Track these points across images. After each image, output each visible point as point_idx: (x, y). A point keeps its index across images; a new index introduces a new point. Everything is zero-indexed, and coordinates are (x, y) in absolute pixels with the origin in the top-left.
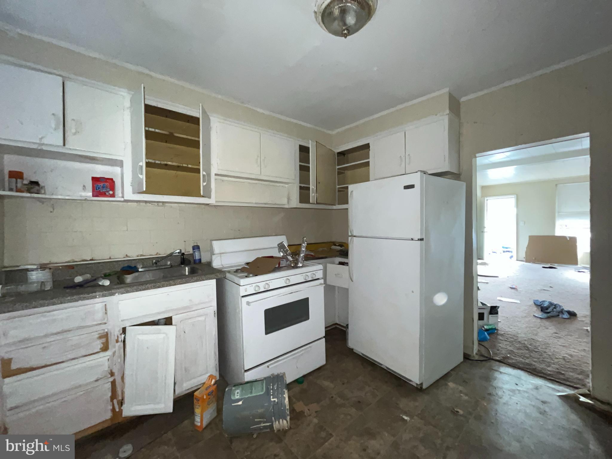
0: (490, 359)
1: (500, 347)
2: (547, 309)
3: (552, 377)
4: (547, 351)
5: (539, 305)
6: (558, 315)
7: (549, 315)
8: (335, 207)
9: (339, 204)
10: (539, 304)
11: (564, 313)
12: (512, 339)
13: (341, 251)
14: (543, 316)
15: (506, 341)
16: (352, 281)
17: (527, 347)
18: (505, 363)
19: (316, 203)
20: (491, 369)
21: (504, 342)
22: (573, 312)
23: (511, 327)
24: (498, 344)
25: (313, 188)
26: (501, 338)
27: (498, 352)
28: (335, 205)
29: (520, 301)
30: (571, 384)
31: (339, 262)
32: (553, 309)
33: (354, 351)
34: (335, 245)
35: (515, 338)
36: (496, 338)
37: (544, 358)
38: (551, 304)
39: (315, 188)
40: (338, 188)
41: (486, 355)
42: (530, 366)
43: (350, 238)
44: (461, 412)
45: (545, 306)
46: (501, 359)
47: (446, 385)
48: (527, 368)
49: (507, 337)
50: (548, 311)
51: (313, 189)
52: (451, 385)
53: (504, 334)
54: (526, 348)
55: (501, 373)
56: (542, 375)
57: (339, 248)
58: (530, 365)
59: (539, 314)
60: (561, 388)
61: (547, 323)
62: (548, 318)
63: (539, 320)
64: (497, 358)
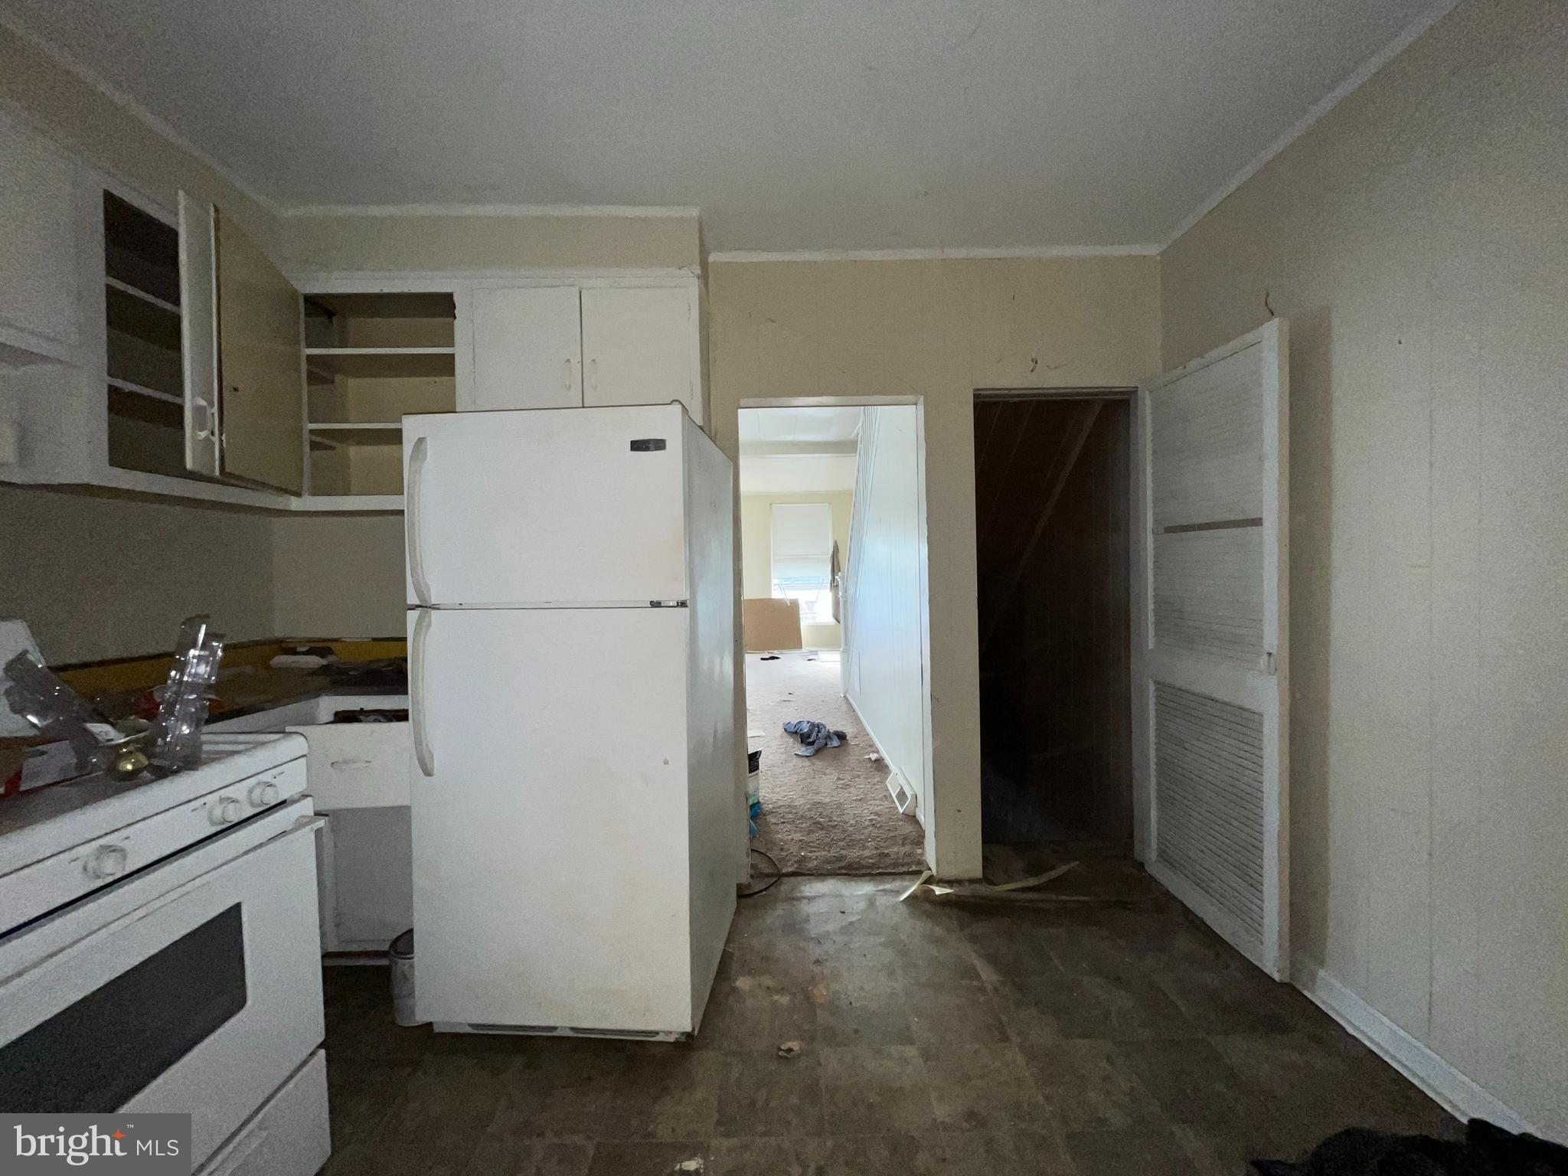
0: (780, 876)
1: (781, 840)
2: (809, 737)
3: (878, 868)
4: (845, 818)
5: (796, 733)
6: (826, 744)
7: (816, 746)
8: (295, 504)
9: (314, 494)
10: (793, 730)
11: (832, 737)
12: (790, 816)
13: (325, 670)
14: (809, 751)
15: (784, 823)
16: (428, 773)
17: (819, 823)
18: (805, 875)
19: (217, 472)
20: (792, 899)
21: (781, 826)
22: (842, 732)
23: (778, 790)
24: (776, 836)
25: (204, 408)
26: (773, 820)
27: (784, 854)
28: (298, 494)
29: (764, 731)
30: (905, 869)
31: (337, 714)
32: (817, 735)
33: (437, 1029)
34: (293, 652)
35: (794, 811)
36: (767, 824)
37: (850, 835)
38: (813, 725)
39: (211, 405)
40: (312, 432)
41: (768, 871)
42: (840, 861)
43: (412, 616)
44: (795, 1045)
45: (806, 730)
46: (796, 868)
47: (735, 990)
48: (840, 868)
49: (781, 815)
50: (811, 740)
51: (199, 411)
52: (743, 983)
53: (773, 808)
54: (819, 826)
55: (810, 899)
56: (863, 871)
57: (314, 661)
58: (840, 858)
59: (803, 750)
60: (896, 884)
61: (819, 764)
62: (817, 752)
63: (807, 763)
64: (791, 869)
